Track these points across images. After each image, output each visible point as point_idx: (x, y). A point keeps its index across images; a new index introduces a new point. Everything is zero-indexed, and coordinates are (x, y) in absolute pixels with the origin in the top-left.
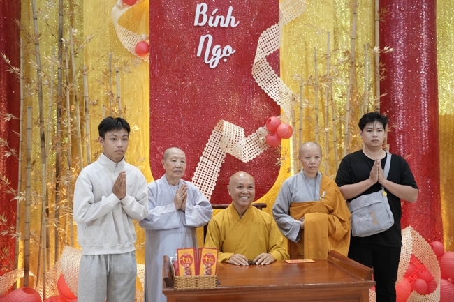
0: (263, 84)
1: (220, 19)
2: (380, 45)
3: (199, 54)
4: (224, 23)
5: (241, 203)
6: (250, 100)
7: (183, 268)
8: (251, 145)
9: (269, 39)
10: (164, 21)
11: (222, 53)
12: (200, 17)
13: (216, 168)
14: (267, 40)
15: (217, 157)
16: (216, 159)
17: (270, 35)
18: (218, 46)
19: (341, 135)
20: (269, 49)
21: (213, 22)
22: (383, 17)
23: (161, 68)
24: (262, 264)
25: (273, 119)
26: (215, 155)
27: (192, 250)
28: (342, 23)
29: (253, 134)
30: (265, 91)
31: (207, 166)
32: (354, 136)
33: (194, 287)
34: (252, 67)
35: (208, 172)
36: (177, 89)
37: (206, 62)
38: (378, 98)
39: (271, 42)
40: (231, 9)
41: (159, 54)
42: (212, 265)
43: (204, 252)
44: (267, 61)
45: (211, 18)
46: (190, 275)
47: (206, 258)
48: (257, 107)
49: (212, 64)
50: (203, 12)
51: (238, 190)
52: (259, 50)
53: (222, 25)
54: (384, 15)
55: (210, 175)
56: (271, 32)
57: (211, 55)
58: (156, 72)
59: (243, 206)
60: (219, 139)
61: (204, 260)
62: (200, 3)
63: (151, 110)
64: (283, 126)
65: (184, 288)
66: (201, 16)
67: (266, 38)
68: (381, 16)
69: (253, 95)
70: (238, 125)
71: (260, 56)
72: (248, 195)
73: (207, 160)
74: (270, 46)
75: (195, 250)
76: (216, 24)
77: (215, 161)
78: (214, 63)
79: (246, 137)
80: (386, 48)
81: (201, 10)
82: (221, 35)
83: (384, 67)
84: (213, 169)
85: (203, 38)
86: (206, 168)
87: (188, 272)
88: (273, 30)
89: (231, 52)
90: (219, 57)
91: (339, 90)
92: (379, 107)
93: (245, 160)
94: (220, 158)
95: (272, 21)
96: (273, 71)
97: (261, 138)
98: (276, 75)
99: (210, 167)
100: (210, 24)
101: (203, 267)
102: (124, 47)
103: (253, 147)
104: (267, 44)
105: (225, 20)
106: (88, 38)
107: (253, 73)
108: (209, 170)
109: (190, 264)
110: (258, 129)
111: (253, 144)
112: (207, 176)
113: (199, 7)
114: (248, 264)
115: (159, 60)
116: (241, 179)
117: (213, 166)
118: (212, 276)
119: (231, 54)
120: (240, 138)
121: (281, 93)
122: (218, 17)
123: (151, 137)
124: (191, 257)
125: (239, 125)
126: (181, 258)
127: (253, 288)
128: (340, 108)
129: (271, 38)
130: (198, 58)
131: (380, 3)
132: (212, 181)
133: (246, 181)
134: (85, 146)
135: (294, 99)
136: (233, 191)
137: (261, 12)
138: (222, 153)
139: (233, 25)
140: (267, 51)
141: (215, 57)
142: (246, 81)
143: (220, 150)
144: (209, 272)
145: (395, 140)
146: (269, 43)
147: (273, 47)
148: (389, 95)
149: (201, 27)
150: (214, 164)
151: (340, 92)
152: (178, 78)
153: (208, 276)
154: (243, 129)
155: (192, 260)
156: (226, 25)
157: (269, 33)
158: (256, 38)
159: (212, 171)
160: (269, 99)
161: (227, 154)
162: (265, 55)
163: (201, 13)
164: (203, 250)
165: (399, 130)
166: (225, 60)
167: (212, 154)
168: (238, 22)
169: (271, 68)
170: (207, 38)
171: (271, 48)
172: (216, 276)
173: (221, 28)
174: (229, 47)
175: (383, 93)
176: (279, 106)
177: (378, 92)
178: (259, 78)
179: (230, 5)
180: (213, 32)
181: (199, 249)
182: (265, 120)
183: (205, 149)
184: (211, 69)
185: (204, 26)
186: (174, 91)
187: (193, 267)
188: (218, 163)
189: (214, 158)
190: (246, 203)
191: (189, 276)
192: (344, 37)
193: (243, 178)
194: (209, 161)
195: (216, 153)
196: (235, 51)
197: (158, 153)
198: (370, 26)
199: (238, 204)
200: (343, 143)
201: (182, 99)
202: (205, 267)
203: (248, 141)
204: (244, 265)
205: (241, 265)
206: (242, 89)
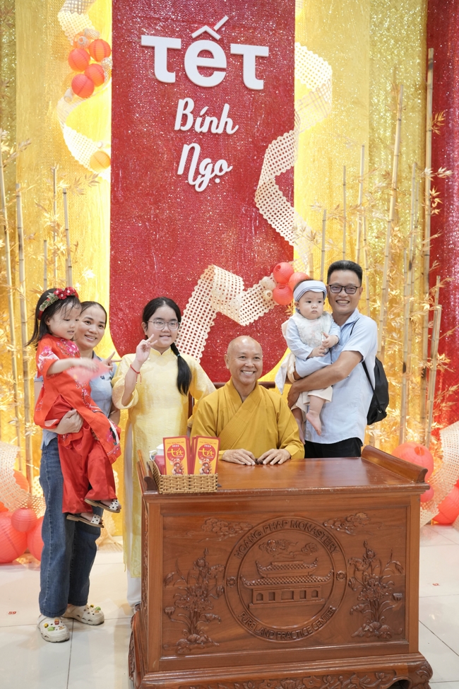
0: (270, 216)
1: (212, 122)
2: (432, 166)
3: (180, 171)
4: (217, 128)
5: (243, 379)
6: (251, 238)
7: (172, 463)
8: (252, 302)
9: (281, 152)
10: (132, 122)
11: (213, 171)
12: (183, 118)
13: (202, 332)
14: (278, 154)
15: (204, 317)
16: (203, 320)
17: (282, 147)
18: (208, 160)
19: (375, 290)
20: (281, 167)
21: (202, 125)
22: (437, 126)
23: (126, 189)
24: (272, 463)
25: (284, 265)
26: (201, 315)
27: (184, 440)
28: (379, 134)
29: (255, 286)
30: (273, 226)
31: (190, 330)
32: (394, 293)
33: (186, 490)
34: (255, 191)
35: (192, 338)
36: (149, 220)
37: (191, 182)
38: (428, 240)
39: (283, 156)
40: (227, 107)
41: (125, 168)
42: (211, 460)
43: (201, 442)
44: (276, 184)
45: (199, 120)
46: (181, 473)
47: (203, 451)
48: (261, 248)
49: (200, 186)
50: (188, 111)
51: (239, 362)
52: (265, 167)
53: (214, 130)
54: (439, 124)
55: (194, 343)
56: (283, 142)
57: (197, 173)
58: (120, 194)
59: (246, 385)
60: (207, 292)
61: (200, 454)
62: (183, 98)
63: (112, 250)
64: (296, 276)
65: (173, 491)
66: (185, 117)
67: (276, 150)
68: (435, 125)
69: (255, 230)
70: (234, 273)
71: (267, 176)
72: (254, 369)
73: (190, 321)
74: (282, 161)
75: (188, 440)
76: (205, 129)
77: (201, 324)
78: (201, 184)
79: (245, 290)
80: (440, 170)
81: (185, 108)
82: (213, 145)
83: (437, 197)
84: (198, 334)
85: (186, 148)
86: (189, 333)
87: (179, 470)
88: (287, 140)
89: (226, 169)
90: (208, 176)
91: (375, 227)
92: (429, 253)
93: (244, 322)
94: (208, 319)
95: (284, 127)
96: (285, 198)
97: (266, 292)
98: (289, 204)
99: (194, 332)
100: (198, 129)
101: (199, 463)
102: (73, 158)
103: (254, 305)
104: (277, 159)
105: (218, 124)
106: (23, 144)
107: (256, 200)
108: (193, 335)
109: (181, 459)
110: (261, 279)
111: (254, 300)
112: (189, 344)
113: (181, 103)
114: (254, 463)
115: (123, 177)
116: (244, 347)
117: (199, 330)
118: (210, 475)
119: (227, 173)
120: (237, 291)
121: (295, 229)
122: (208, 119)
123: (111, 288)
124: (182, 449)
125: (236, 273)
126: (169, 450)
127: (266, 492)
128: (375, 253)
129: (284, 151)
130: (179, 176)
131: (433, 107)
132: (196, 351)
133: (251, 349)
134: (18, 297)
135: (313, 238)
136: (232, 363)
137: (268, 114)
138: (211, 312)
139: (229, 131)
140: (278, 168)
141: (203, 176)
142: (246, 210)
143: (209, 307)
144: (207, 470)
145: (449, 299)
146: (280, 158)
147: (286, 163)
148: (442, 236)
149: (184, 132)
150: (200, 327)
151: (375, 231)
152: (150, 204)
153: (205, 475)
154: (241, 279)
155: (184, 453)
156: (220, 131)
157: (280, 143)
158: (262, 151)
159: (196, 337)
160: (277, 238)
161: (219, 314)
162: (274, 175)
163: (185, 112)
164: (200, 439)
165: (455, 286)
166: (217, 181)
167: (197, 313)
168: (237, 127)
169: (281, 193)
170: (193, 149)
171: (284, 165)
172: (216, 475)
173: (212, 134)
174: (223, 163)
175: (435, 234)
176: (292, 247)
177: (428, 232)
178: (264, 207)
179: (226, 102)
180: (201, 139)
181: (194, 438)
182: (273, 267)
183: (188, 306)
184: (198, 193)
185: (188, 131)
186: (144, 223)
187: (185, 463)
188: (205, 326)
189: (199, 318)
190: (251, 380)
191: (180, 475)
192: (383, 154)
193: (246, 345)
194: (193, 323)
195: (202, 312)
196: (231, 168)
197: (121, 310)
198: (418, 139)
199: (239, 381)
200: (378, 302)
201: (156, 235)
202: (201, 462)
203: (248, 296)
204: (249, 464)
205: (246, 464)
206: (241, 222)
